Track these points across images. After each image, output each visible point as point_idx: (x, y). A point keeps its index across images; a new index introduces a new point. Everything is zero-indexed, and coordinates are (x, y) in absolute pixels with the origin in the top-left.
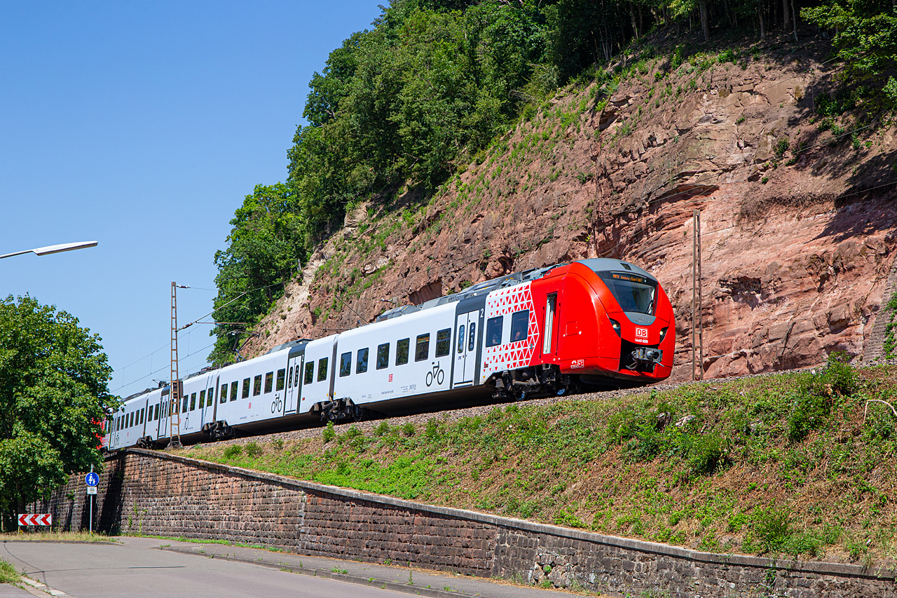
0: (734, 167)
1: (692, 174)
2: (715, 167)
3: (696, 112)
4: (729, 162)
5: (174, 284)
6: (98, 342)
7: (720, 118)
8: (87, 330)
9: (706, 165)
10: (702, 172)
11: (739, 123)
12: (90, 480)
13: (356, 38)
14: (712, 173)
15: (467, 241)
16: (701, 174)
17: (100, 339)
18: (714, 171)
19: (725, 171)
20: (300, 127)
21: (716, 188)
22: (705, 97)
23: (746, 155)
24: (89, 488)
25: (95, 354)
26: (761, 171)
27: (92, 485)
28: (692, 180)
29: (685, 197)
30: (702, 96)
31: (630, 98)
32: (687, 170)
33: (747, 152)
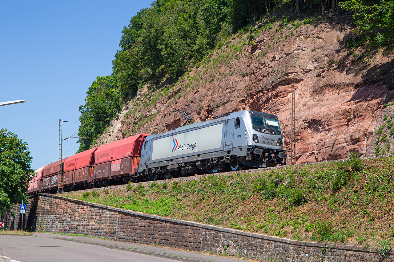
0: (310, 70)
1: (291, 73)
2: (301, 70)
3: (293, 46)
4: (308, 68)
5: (60, 120)
6: (26, 146)
7: (304, 49)
8: (21, 140)
9: (298, 70)
10: (296, 72)
11: (312, 51)
12: (22, 207)
13: (143, 11)
14: (300, 73)
15: (192, 102)
16: (295, 74)
17: (27, 145)
18: (301, 72)
19: (306, 72)
20: (118, 50)
21: (302, 80)
22: (297, 39)
23: (315, 65)
24: (21, 211)
25: (25, 151)
26: (322, 72)
27: (23, 209)
28: (291, 76)
29: (289, 84)
30: (296, 39)
31: (264, 39)
32: (289, 72)
33: (316, 64)
